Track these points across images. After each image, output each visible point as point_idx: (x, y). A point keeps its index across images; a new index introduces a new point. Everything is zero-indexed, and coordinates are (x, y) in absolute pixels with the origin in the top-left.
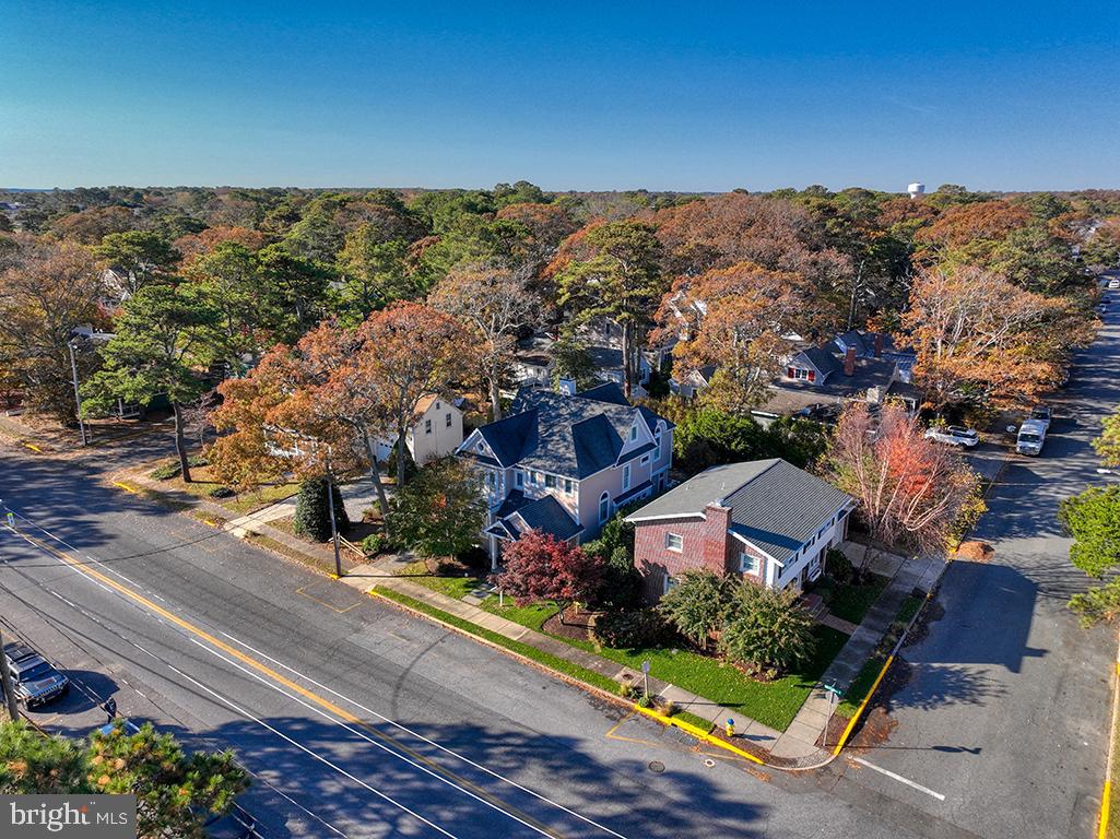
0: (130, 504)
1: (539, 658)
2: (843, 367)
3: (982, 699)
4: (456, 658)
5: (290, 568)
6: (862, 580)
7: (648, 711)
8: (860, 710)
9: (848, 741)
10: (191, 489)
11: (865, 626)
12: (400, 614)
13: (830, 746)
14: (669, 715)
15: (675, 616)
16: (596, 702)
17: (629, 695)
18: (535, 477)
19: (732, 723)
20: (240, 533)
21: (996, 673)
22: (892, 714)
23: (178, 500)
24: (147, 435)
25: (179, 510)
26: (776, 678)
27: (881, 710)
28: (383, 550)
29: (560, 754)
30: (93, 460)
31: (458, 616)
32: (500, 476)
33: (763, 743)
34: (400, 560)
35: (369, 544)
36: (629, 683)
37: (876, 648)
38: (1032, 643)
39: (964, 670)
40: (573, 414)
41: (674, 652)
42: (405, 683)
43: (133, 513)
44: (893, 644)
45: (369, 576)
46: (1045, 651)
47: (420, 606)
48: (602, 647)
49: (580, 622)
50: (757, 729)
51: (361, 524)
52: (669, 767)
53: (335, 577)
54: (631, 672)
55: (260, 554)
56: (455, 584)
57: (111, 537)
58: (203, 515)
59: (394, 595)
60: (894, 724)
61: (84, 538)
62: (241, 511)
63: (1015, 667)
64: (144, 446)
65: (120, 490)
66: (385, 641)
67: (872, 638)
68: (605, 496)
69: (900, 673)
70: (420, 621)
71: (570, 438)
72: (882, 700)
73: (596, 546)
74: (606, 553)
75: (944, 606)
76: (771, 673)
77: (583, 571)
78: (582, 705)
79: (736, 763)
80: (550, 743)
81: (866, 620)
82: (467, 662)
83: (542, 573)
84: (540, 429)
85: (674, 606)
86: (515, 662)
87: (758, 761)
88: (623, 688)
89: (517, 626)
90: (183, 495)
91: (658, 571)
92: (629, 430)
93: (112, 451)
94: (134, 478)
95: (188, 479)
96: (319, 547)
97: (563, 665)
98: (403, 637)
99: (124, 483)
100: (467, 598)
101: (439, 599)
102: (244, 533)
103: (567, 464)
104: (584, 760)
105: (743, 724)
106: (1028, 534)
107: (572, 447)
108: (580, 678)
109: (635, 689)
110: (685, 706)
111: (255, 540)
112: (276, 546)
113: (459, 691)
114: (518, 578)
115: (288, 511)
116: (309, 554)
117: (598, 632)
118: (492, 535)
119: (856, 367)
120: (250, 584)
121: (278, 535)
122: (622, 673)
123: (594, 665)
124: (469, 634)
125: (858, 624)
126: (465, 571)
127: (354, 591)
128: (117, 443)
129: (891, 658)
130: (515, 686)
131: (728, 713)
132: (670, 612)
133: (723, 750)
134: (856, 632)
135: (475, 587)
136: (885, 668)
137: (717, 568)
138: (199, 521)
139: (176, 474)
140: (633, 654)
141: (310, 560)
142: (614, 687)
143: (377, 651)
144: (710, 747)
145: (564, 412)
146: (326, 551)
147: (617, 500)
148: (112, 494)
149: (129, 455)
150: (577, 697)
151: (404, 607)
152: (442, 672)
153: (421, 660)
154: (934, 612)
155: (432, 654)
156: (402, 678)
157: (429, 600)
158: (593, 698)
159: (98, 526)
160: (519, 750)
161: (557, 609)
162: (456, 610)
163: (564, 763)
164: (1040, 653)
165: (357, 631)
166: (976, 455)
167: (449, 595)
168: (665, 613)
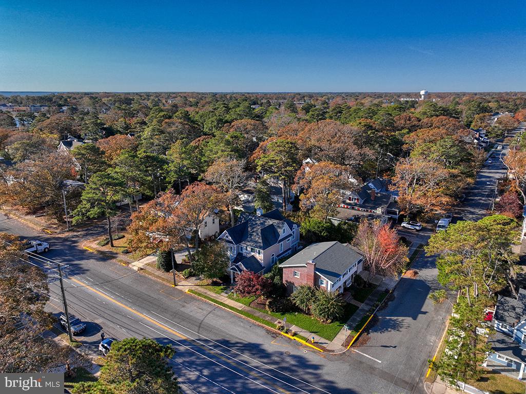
0: (91, 256)
1: (248, 316)
2: (371, 197)
3: (401, 329)
4: (219, 316)
5: (156, 283)
6: (367, 286)
7: (285, 335)
8: (358, 333)
9: (353, 344)
10: (114, 250)
11: (365, 303)
12: (199, 300)
13: (346, 346)
14: (293, 336)
15: (295, 301)
16: (268, 332)
17: (280, 329)
18: (247, 249)
19: (313, 338)
20: (136, 268)
21: (408, 320)
22: (369, 335)
23: (110, 255)
24: (92, 226)
25: (111, 259)
26: (331, 323)
27: (366, 334)
28: (191, 275)
29: (255, 349)
30: (73, 237)
31: (220, 301)
32: (234, 248)
33: (324, 345)
34: (196, 280)
35: (185, 273)
36: (280, 325)
37: (367, 311)
38: (423, 310)
39: (397, 319)
40: (261, 224)
41: (296, 313)
42: (202, 325)
43: (94, 260)
44: (374, 310)
45: (186, 285)
46: (427, 312)
47: (206, 297)
48: (271, 312)
49: (263, 303)
50: (323, 340)
51: (181, 264)
52: (292, 353)
53: (174, 286)
54: (280, 321)
55: (145, 277)
56: (218, 288)
57: (87, 270)
58: (121, 261)
59: (196, 293)
60: (369, 338)
61: (77, 271)
62: (136, 259)
63: (415, 318)
64: (92, 231)
65: (87, 250)
66: (193, 310)
67: (367, 308)
68: (273, 255)
69: (375, 320)
70: (205, 302)
71: (260, 234)
72: (367, 330)
73: (269, 275)
74: (272, 278)
75: (395, 296)
76: (329, 321)
77: (264, 285)
78: (264, 332)
79: (314, 352)
80: (252, 346)
81: (366, 301)
82: (223, 317)
83: (250, 286)
84: (249, 229)
85: (296, 297)
86: (240, 318)
87: (322, 351)
88: (277, 326)
89: (241, 304)
90: (111, 252)
91: (291, 285)
92: (282, 230)
93: (79, 233)
94: (91, 245)
95: (112, 246)
96: (166, 274)
97: (257, 319)
98: (200, 309)
99: (88, 247)
100: (223, 294)
101: (212, 294)
102: (137, 268)
103: (258, 245)
104: (263, 351)
105: (317, 339)
106: (433, 267)
107: (261, 238)
108: (263, 323)
109: (282, 327)
110: (298, 333)
111: (142, 271)
112: (150, 274)
113: (220, 328)
114: (241, 288)
115: (153, 259)
116: (163, 277)
117: (269, 307)
118: (232, 271)
119: (376, 197)
120: (142, 289)
121: (149, 269)
122: (278, 321)
123: (268, 318)
124: (224, 308)
125: (363, 303)
126: (222, 283)
127: (181, 291)
128: (81, 230)
129: (372, 315)
130: (240, 326)
131: (313, 335)
132: (294, 299)
133: (310, 347)
134: (362, 306)
135: (225, 290)
136: (370, 319)
137: (311, 284)
138: (119, 263)
139: (107, 244)
140: (282, 314)
141: (163, 279)
142: (274, 326)
143: (191, 314)
144: (306, 346)
145: (258, 222)
146: (169, 275)
147: (278, 256)
148: (83, 253)
149: (86, 235)
150: (262, 330)
151: (200, 297)
152: (215, 321)
153: (207, 317)
154: (391, 298)
155: (211, 315)
156: (201, 323)
157: (209, 295)
158: (267, 330)
159: (81, 266)
160: (242, 348)
161: (255, 298)
162: (218, 298)
163: (256, 352)
164: (425, 313)
165: (184, 306)
166: (420, 233)
167: (216, 293)
168: (293, 300)
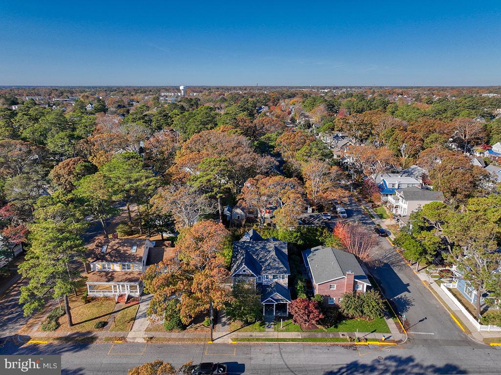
0: (57, 350)
3: (413, 304)
4: (293, 353)
7: (361, 343)
8: (398, 318)
9: (404, 328)
12: (254, 346)
13: (403, 332)
14: (367, 342)
16: (345, 347)
17: (351, 340)
18: (268, 277)
20: (141, 341)
22: (403, 316)
23: (82, 337)
25: (92, 342)
31: (273, 337)
33: (391, 339)
34: (222, 326)
35: (208, 323)
36: (347, 337)
38: (404, 282)
41: (344, 321)
45: (222, 336)
46: (408, 284)
47: (257, 340)
48: (326, 329)
53: (211, 342)
56: (254, 326)
59: (243, 340)
63: (408, 291)
66: (265, 358)
69: (392, 303)
70: (265, 345)
71: (277, 260)
72: (398, 313)
78: (343, 350)
79: (393, 347)
82: (297, 352)
86: (310, 345)
87: (396, 344)
89: (296, 333)
90: (78, 332)
91: (326, 298)
95: (72, 324)
96: (185, 332)
97: (323, 340)
98: (268, 354)
101: (259, 334)
102: (143, 339)
103: (281, 270)
107: (280, 263)
108: (333, 342)
110: (366, 337)
111: (154, 341)
112: (166, 340)
115: (146, 322)
118: (264, 304)
121: (159, 335)
122: (341, 334)
123: (331, 336)
124: (286, 343)
127: (223, 344)
129: (387, 300)
130: (321, 353)
131: (376, 334)
135: (265, 325)
137: (350, 291)
138: (111, 343)
140: (336, 327)
142: (344, 340)
144: (383, 346)
146: (190, 333)
148: (35, 349)
151: (252, 342)
152: (296, 359)
155: (285, 355)
156: (289, 368)
157: (255, 336)
165: (250, 359)
167: (260, 331)
